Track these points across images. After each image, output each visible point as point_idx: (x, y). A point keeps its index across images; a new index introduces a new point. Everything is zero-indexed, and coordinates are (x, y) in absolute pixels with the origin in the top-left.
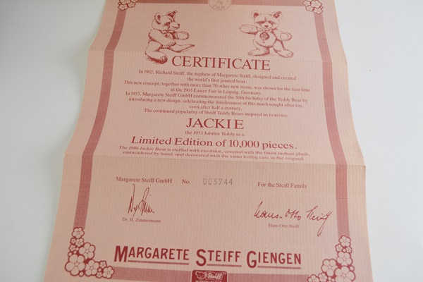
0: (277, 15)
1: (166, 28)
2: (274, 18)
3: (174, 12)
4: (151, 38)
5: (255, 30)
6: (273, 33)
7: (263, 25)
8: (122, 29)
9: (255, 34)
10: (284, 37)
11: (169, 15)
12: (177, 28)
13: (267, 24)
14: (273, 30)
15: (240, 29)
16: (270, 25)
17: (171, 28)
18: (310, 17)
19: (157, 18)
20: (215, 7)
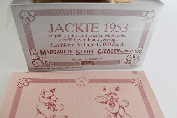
0: (117, 89)
1: (48, 101)
2: (116, 91)
3: (54, 89)
4: (38, 110)
5: (105, 100)
6: (117, 101)
7: (110, 96)
8: (18, 102)
9: (106, 103)
10: (124, 104)
11: (51, 91)
12: (56, 101)
13: (112, 95)
14: (116, 99)
15: (96, 100)
16: (114, 96)
17: (52, 101)
18: (136, 89)
19: (42, 93)
20: (79, 85)
